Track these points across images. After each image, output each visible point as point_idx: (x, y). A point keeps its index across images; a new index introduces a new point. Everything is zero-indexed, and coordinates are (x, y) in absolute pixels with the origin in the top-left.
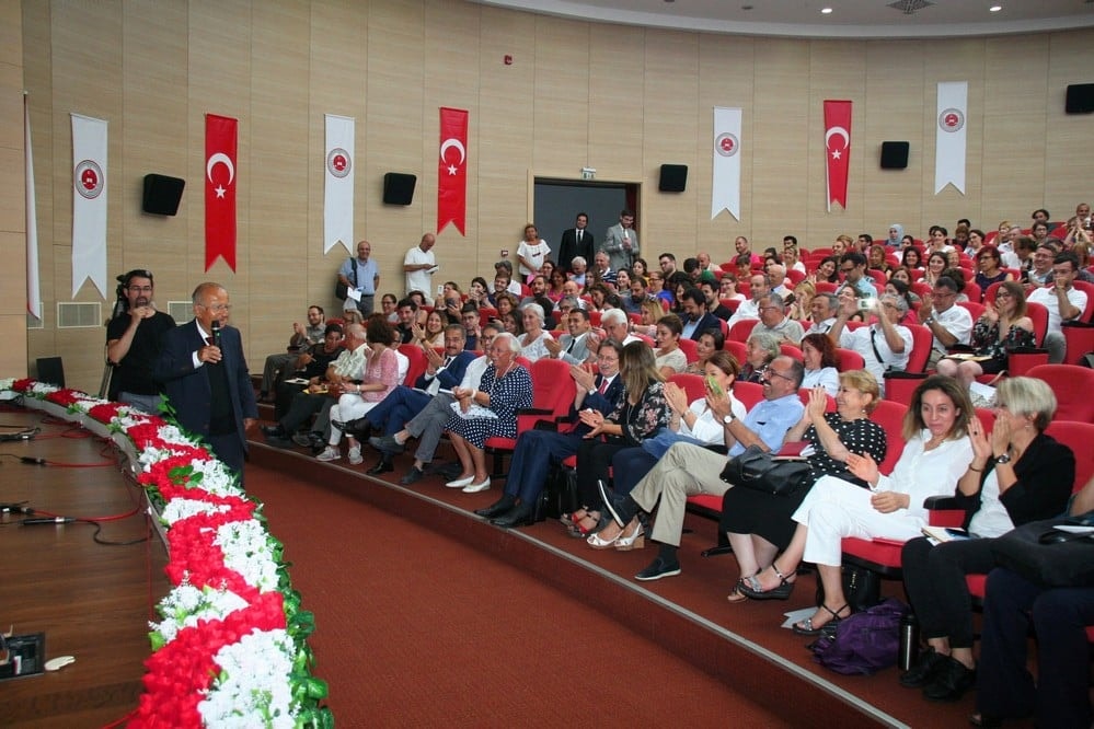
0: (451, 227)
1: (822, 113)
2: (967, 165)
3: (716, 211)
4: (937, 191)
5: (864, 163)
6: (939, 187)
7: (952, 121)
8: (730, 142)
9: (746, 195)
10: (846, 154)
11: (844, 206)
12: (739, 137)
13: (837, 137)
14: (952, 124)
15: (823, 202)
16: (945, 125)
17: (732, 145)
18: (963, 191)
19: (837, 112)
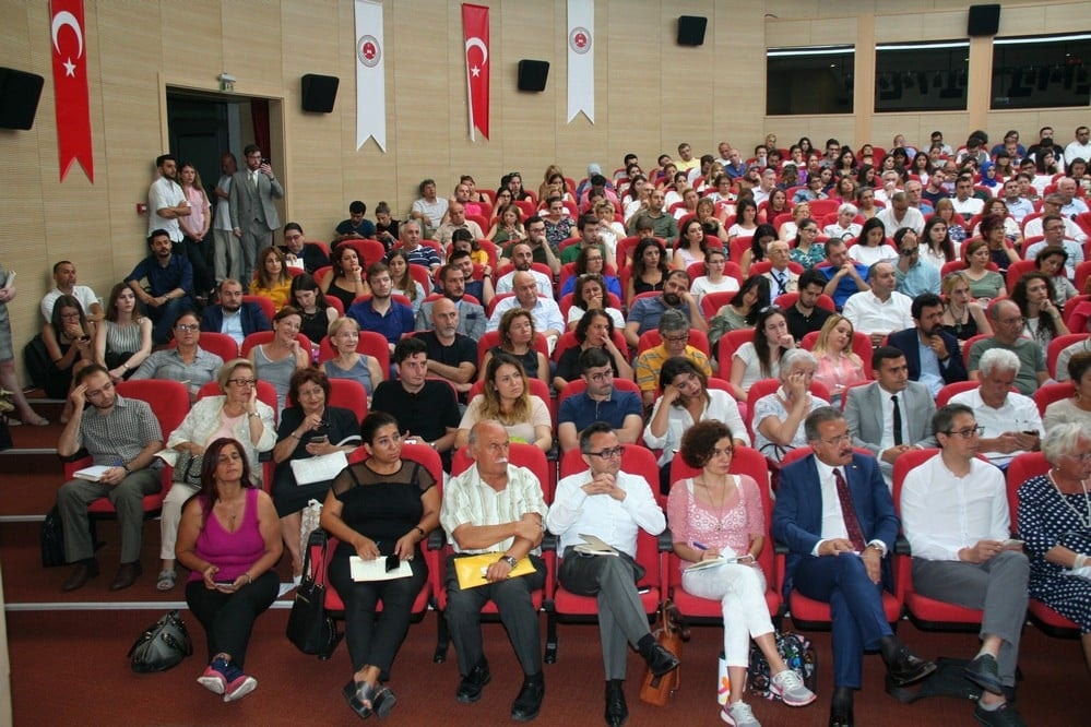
0: (75, 167)
1: (459, 19)
2: (596, 92)
3: (361, 141)
4: (570, 119)
5: (502, 85)
6: (572, 115)
7: (581, 41)
8: (372, 48)
9: (392, 119)
10: (485, 71)
11: (487, 137)
12: (381, 41)
13: (476, 49)
14: (581, 45)
15: (465, 129)
16: (575, 45)
17: (374, 52)
18: (592, 118)
19: (476, 21)
